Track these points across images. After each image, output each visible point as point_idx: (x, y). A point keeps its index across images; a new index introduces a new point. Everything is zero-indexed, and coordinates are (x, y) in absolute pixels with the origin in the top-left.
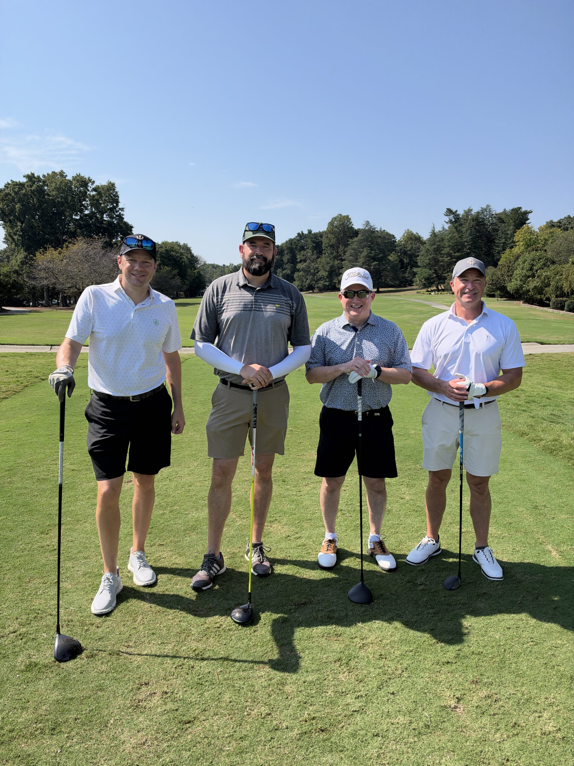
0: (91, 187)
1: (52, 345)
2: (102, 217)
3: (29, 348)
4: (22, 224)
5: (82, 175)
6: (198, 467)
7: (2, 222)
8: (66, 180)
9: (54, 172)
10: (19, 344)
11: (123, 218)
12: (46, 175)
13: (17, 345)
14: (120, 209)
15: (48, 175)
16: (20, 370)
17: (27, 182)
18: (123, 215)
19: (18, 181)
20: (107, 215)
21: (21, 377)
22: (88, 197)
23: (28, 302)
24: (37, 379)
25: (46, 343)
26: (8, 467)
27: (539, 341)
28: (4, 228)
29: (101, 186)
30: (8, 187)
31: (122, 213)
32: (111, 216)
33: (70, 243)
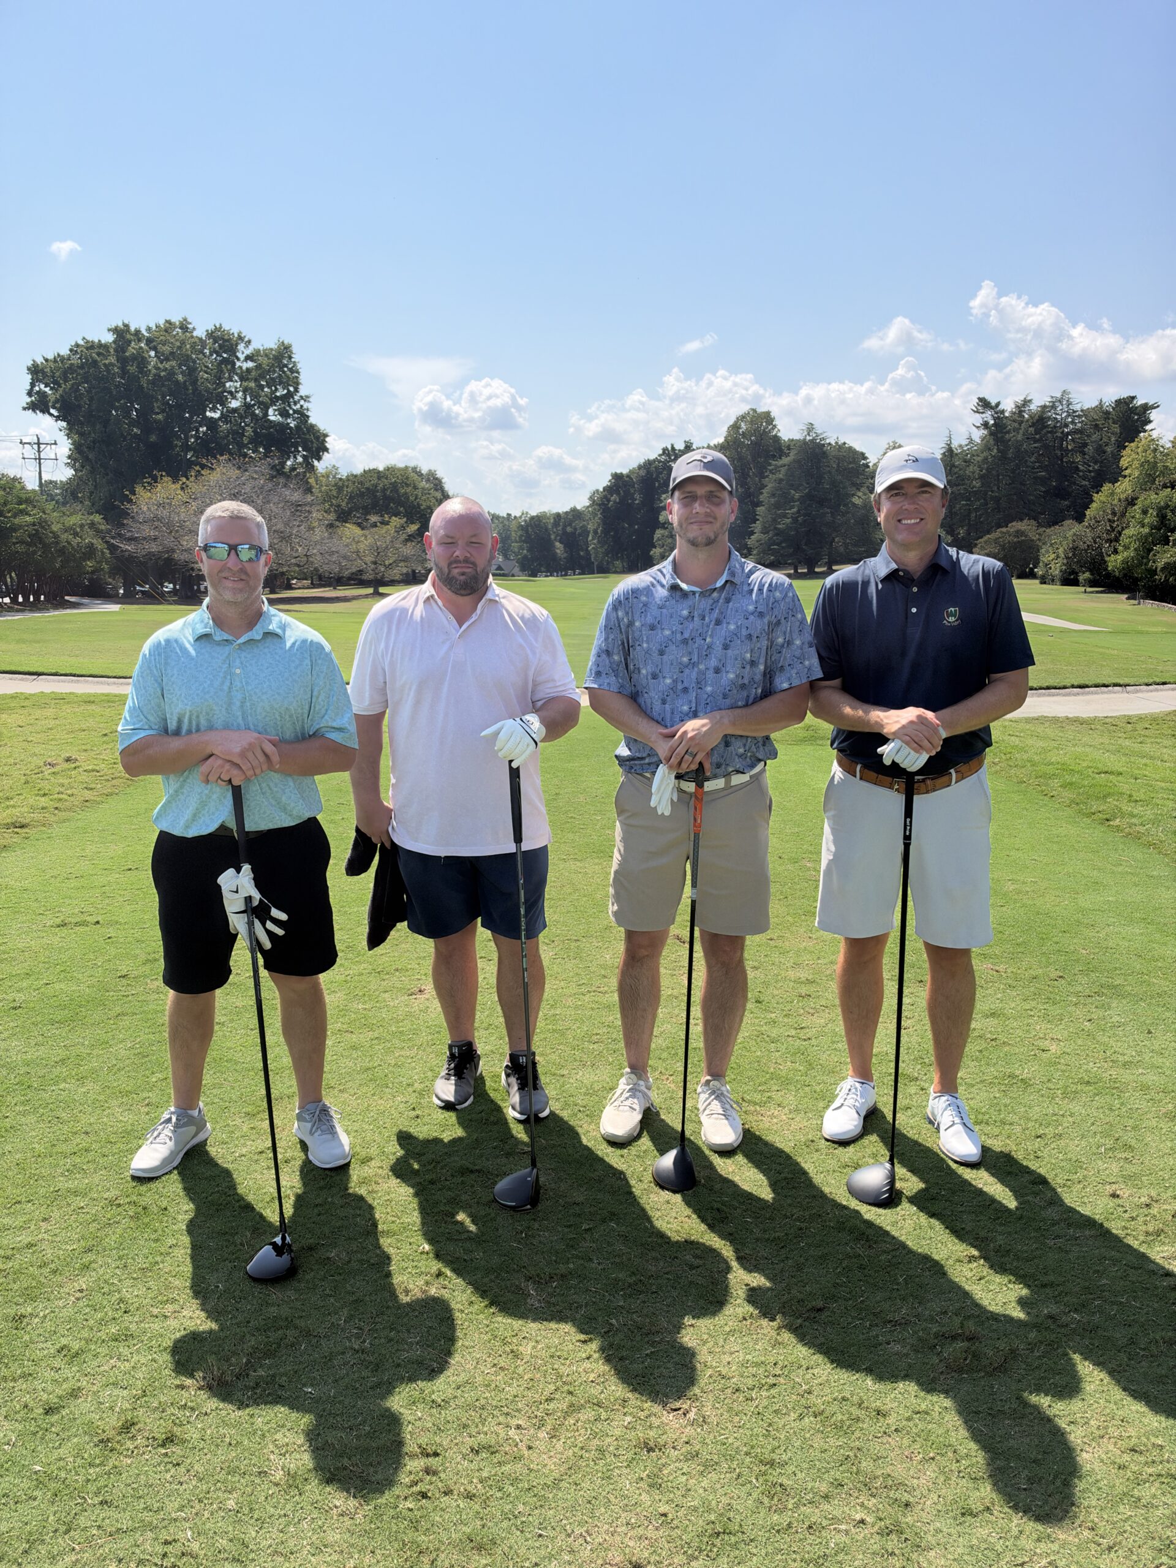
0: (243, 353)
2: (266, 414)
4: (105, 427)
5: (226, 327)
7: (64, 424)
8: (192, 337)
9: (168, 322)
10: (114, 675)
11: (308, 417)
12: (154, 328)
14: (301, 397)
15: (157, 326)
17: (114, 342)
18: (308, 410)
19: (97, 341)
20: (275, 410)
22: (237, 374)
23: (116, 589)
26: (148, 953)
28: (68, 435)
29: (264, 350)
30: (76, 353)
31: (305, 407)
32: (284, 413)
33: (203, 467)
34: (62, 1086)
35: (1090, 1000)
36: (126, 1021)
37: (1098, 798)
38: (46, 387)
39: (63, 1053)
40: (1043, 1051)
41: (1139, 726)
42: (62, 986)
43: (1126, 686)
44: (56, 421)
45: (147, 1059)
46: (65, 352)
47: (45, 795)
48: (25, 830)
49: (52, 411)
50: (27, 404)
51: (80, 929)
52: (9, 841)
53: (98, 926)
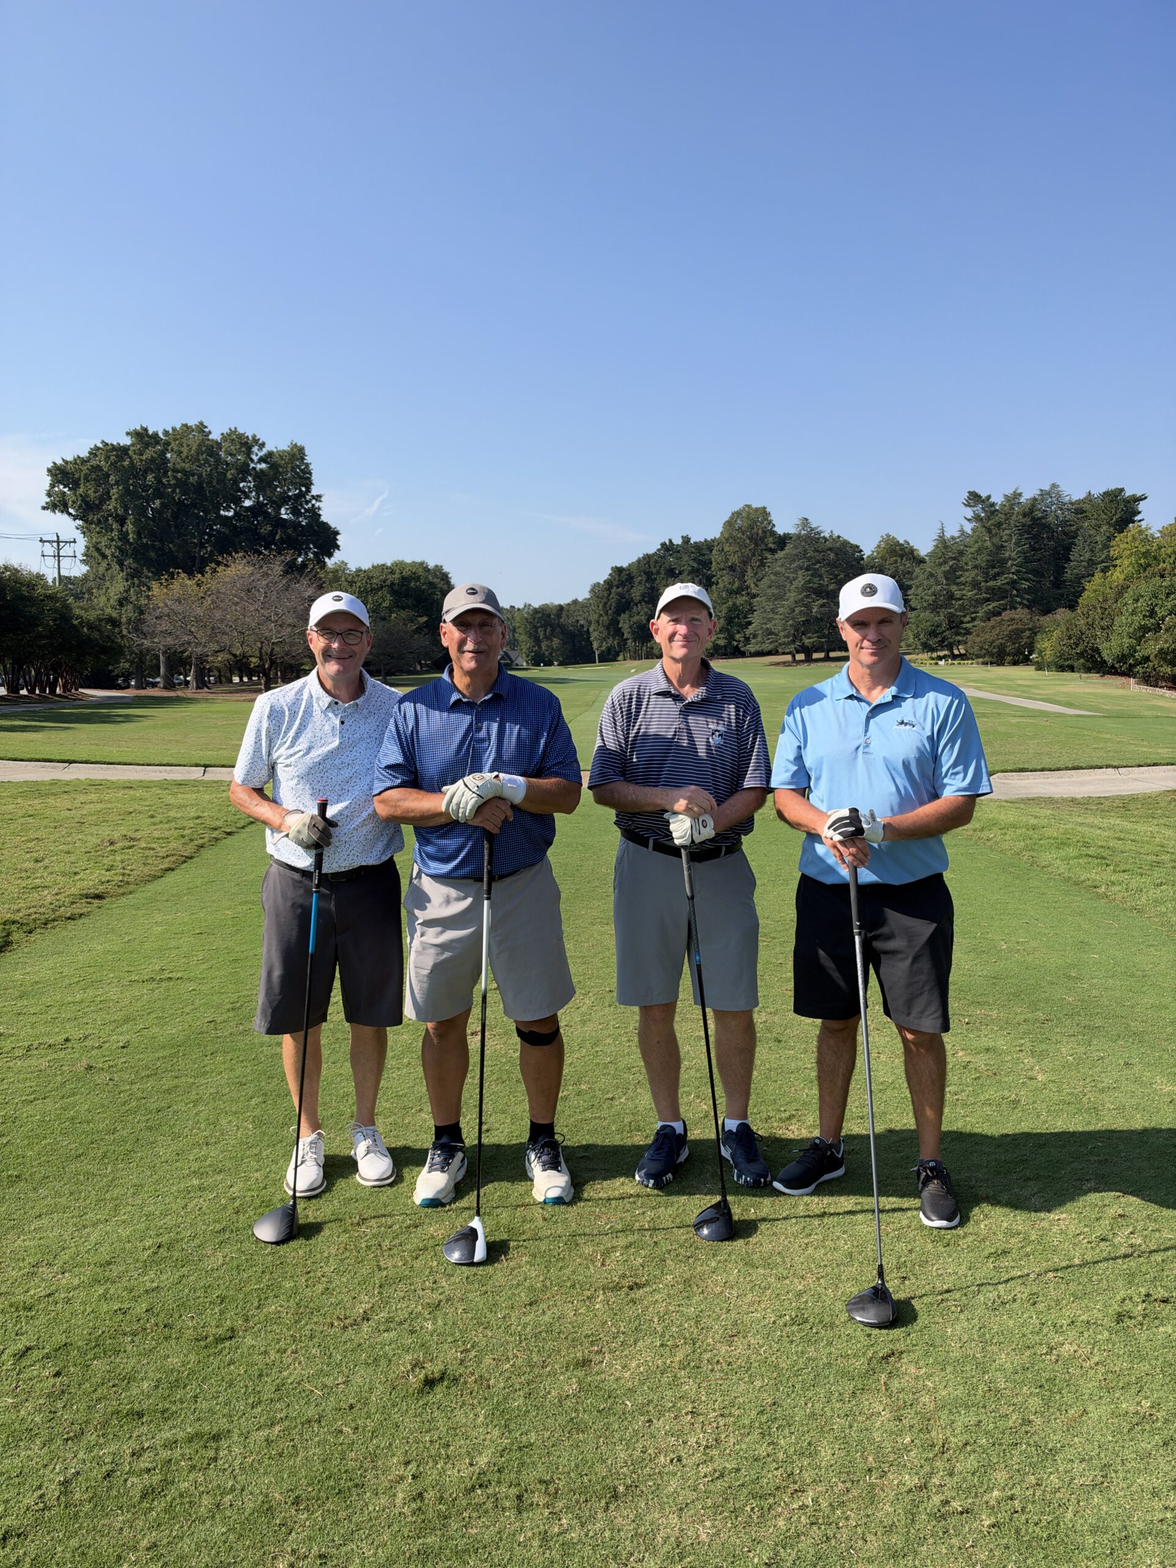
0: (257, 455)
1: (206, 766)
2: (280, 514)
3: (160, 772)
4: (122, 525)
5: (241, 430)
6: (595, 1008)
7: (79, 522)
8: (208, 440)
9: (186, 425)
10: (143, 763)
11: (320, 515)
12: (171, 431)
13: (138, 765)
14: (313, 497)
15: (174, 429)
16: (179, 815)
17: (133, 445)
18: (319, 508)
19: (115, 443)
20: (287, 509)
21: (184, 828)
22: (250, 475)
23: (127, 680)
25: (193, 762)
26: (229, 1003)
28: (84, 533)
29: (278, 452)
30: (95, 455)
31: (317, 505)
32: (295, 511)
33: (218, 563)
35: (1073, 1039)
38: (65, 487)
40: (1031, 1079)
41: (1132, 805)
42: (157, 1030)
43: (1118, 767)
44: (75, 520)
46: (84, 454)
47: (108, 870)
48: (98, 901)
49: (71, 511)
50: (47, 503)
51: (164, 984)
52: (85, 910)
53: (179, 981)
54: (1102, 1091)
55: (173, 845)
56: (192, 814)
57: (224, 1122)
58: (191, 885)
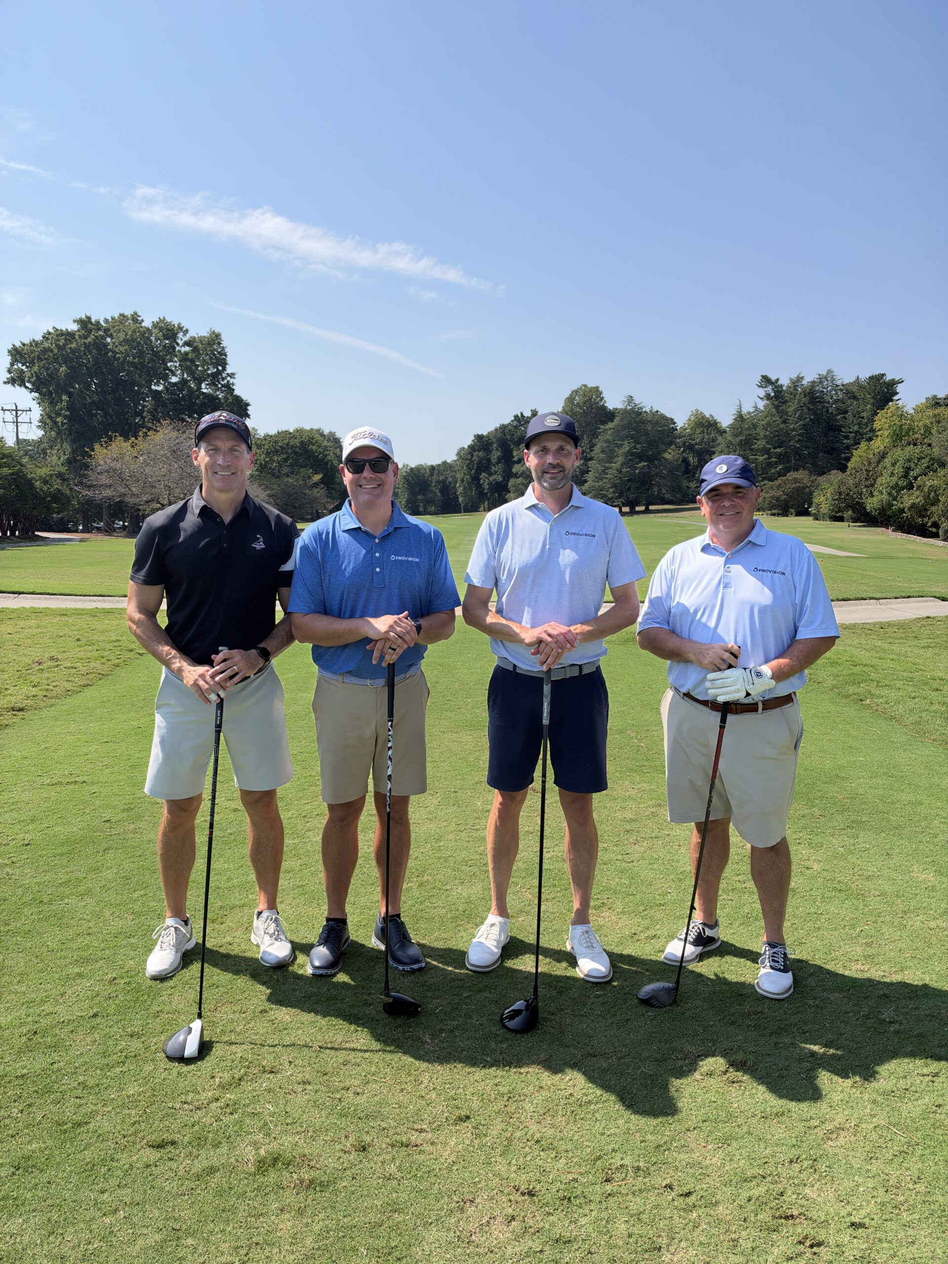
0: (182, 340)
2: (200, 388)
3: (95, 601)
4: (70, 397)
5: (168, 319)
6: (440, 807)
7: (37, 395)
8: (142, 327)
9: (122, 315)
10: (80, 594)
11: (233, 390)
12: (110, 320)
13: (76, 595)
14: (228, 374)
15: (113, 319)
16: (101, 638)
17: (79, 331)
18: (233, 384)
19: (64, 329)
20: (207, 384)
21: (104, 650)
22: (176, 356)
23: (76, 524)
24: (132, 653)
26: (125, 804)
27: (938, 595)
28: (39, 403)
29: (199, 337)
30: (48, 339)
31: (231, 381)
32: (213, 384)
33: (149, 429)
34: (66, 901)
35: (843, 832)
36: (110, 855)
37: (854, 684)
38: (22, 365)
39: (64, 878)
40: (808, 868)
41: (890, 630)
42: (60, 828)
43: (879, 599)
44: (31, 392)
45: (130, 881)
46: (38, 338)
47: (35, 686)
48: (22, 713)
49: (28, 385)
50: (8, 379)
51: (71, 787)
52: (11, 721)
53: (85, 784)
54: (868, 878)
55: (92, 665)
56: (113, 638)
57: (107, 913)
58: (105, 699)
